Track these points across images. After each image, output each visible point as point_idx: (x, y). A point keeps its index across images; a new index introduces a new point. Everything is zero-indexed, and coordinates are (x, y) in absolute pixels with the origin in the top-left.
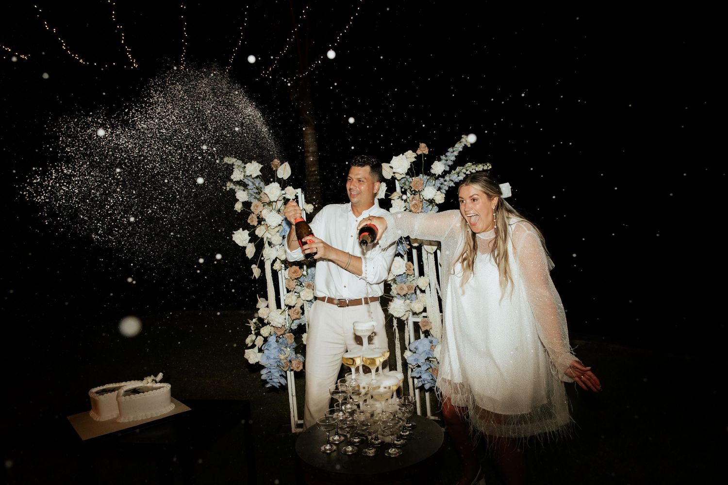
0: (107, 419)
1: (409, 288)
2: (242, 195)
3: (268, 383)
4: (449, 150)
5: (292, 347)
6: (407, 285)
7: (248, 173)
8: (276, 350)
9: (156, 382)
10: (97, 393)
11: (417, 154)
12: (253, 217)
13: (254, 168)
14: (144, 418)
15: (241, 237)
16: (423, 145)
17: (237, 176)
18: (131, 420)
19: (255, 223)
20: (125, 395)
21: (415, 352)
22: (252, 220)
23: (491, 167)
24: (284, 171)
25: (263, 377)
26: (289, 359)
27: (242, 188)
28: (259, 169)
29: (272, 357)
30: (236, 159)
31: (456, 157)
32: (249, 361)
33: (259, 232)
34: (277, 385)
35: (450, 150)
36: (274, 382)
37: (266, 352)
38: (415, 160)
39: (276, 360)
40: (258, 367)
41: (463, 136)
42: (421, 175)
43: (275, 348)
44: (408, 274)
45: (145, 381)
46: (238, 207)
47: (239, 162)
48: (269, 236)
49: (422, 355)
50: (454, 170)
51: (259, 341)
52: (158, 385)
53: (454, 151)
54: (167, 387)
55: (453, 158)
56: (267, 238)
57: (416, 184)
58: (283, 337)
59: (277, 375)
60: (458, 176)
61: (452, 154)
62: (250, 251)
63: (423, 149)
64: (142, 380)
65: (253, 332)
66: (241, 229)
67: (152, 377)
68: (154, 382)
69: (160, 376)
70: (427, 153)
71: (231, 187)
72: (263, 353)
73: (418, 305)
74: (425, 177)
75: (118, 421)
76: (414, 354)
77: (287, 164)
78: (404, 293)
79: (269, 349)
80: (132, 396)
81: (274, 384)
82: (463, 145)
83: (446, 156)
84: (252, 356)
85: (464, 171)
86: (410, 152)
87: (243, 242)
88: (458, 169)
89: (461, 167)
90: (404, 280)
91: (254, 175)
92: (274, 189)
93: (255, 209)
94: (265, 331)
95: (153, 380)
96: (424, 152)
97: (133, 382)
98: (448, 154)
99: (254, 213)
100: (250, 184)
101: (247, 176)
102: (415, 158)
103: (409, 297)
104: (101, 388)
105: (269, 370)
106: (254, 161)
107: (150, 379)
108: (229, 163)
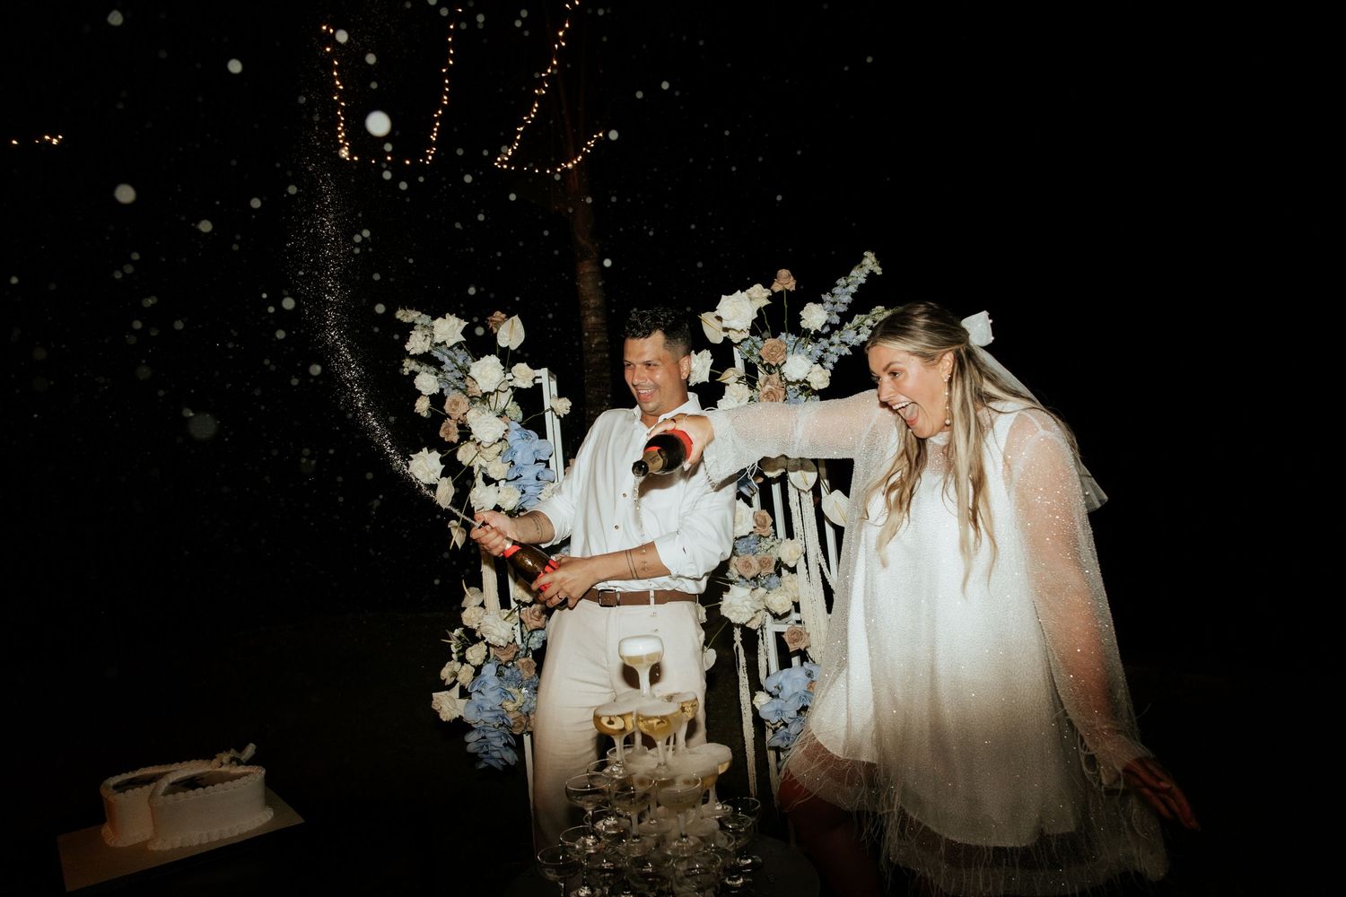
0: (130, 843)
1: (763, 563)
2: (427, 383)
3: (481, 759)
4: (838, 282)
5: (531, 686)
6: (759, 558)
7: (438, 339)
8: (497, 692)
9: (239, 763)
11: (772, 291)
12: (449, 426)
13: (450, 329)
14: (205, 841)
15: (425, 467)
16: (784, 273)
17: (417, 344)
18: (177, 844)
19: (455, 438)
20: (165, 794)
21: (778, 696)
22: (450, 433)
24: (511, 333)
25: (471, 748)
26: (525, 709)
27: (433, 370)
28: (461, 328)
29: (487, 706)
30: (420, 313)
31: (853, 295)
32: (442, 716)
33: (465, 455)
34: (498, 765)
35: (842, 282)
36: (492, 758)
37: (475, 696)
38: (769, 302)
39: (496, 714)
40: (461, 726)
41: (865, 254)
42: (783, 334)
43: (493, 689)
44: (761, 536)
45: (215, 762)
46: (422, 406)
47: (426, 319)
48: (484, 463)
49: (791, 702)
50: (850, 322)
51: (465, 674)
52: (241, 770)
53: (848, 285)
54: (258, 773)
55: (848, 299)
56: (481, 467)
57: (772, 350)
58: (513, 665)
59: (498, 743)
60: (858, 333)
61: (845, 291)
62: (445, 493)
63: (785, 281)
64: (211, 757)
65: (454, 656)
66: (425, 450)
67: (233, 753)
68: (234, 763)
69: (250, 750)
70: (794, 288)
71: (411, 368)
72: (470, 699)
73: (780, 597)
74: (792, 338)
75: (152, 847)
76: (775, 701)
77: (516, 318)
78: (753, 573)
79: (483, 690)
80: (181, 795)
81: (493, 763)
82: (867, 272)
83: (833, 295)
84: (448, 705)
85: (869, 322)
86: (758, 287)
87: (429, 475)
88: (857, 320)
89: (864, 316)
90: (752, 546)
91: (450, 343)
92: (488, 368)
93: (454, 409)
94: (476, 654)
95: (232, 760)
96: (787, 287)
97: (193, 763)
98: (837, 290)
99: (451, 418)
100: (447, 361)
101: (437, 344)
102: (769, 298)
103: (764, 582)
105: (482, 734)
106: (451, 314)
107: (225, 757)
108: (405, 320)
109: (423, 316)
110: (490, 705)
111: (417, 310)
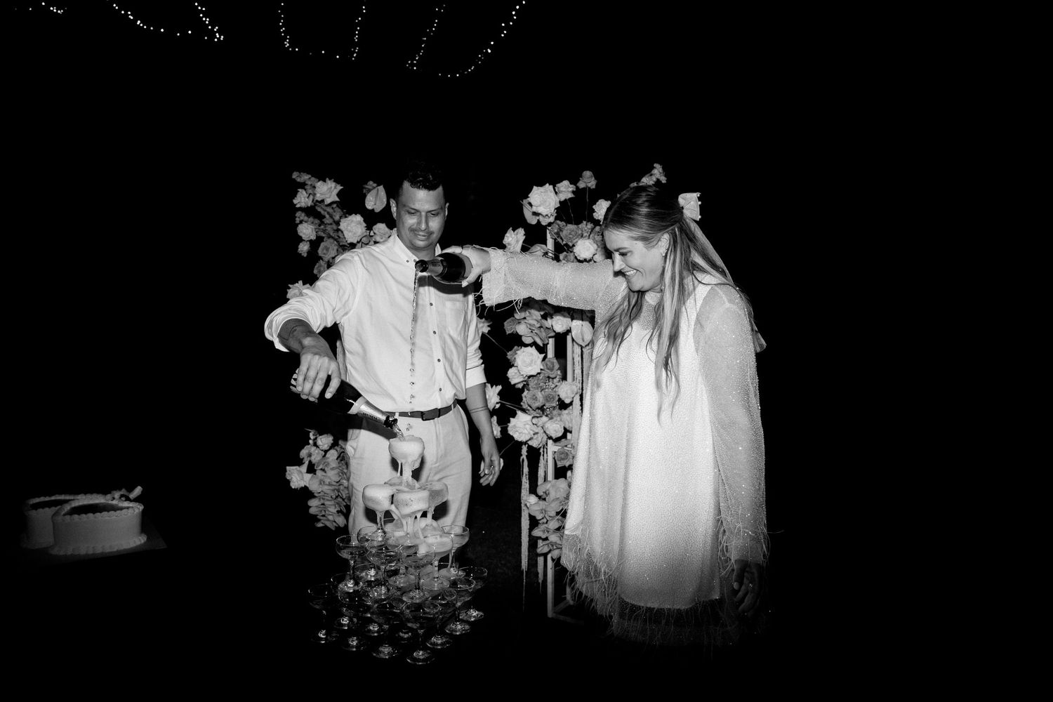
1: (548, 398)
2: (307, 230)
3: (319, 520)
6: (547, 393)
7: (319, 197)
9: (128, 499)
10: (34, 505)
11: (577, 188)
12: (320, 266)
13: (328, 191)
14: (91, 552)
16: (587, 174)
17: (302, 199)
18: (69, 553)
20: (65, 515)
21: (545, 499)
24: (376, 199)
25: (312, 511)
27: (317, 221)
28: (336, 191)
29: (327, 481)
30: (310, 176)
32: (292, 485)
34: (332, 526)
36: (328, 520)
37: (319, 473)
38: (573, 196)
39: (333, 487)
40: (306, 493)
41: (655, 165)
42: (585, 222)
43: (333, 469)
44: (549, 377)
45: (109, 496)
46: (304, 248)
49: (553, 505)
51: (315, 456)
52: (126, 504)
54: (139, 508)
57: (570, 234)
59: (333, 510)
63: (588, 180)
64: (108, 493)
65: (311, 442)
66: (301, 282)
67: (123, 492)
68: (123, 499)
69: (138, 491)
70: (594, 187)
72: (315, 474)
73: (554, 425)
75: (50, 551)
76: (541, 502)
77: (381, 188)
78: (538, 404)
79: (326, 469)
80: (76, 516)
81: (328, 524)
82: (655, 180)
84: (297, 477)
86: (566, 183)
90: (542, 384)
91: (328, 201)
92: (353, 224)
93: (324, 254)
94: (325, 441)
95: (122, 496)
96: (589, 185)
99: (323, 260)
100: (327, 216)
101: (317, 201)
102: (573, 192)
103: (548, 413)
105: (322, 501)
106: (330, 179)
107: (117, 494)
108: (298, 180)
109: (312, 178)
110: (329, 480)
111: (308, 173)
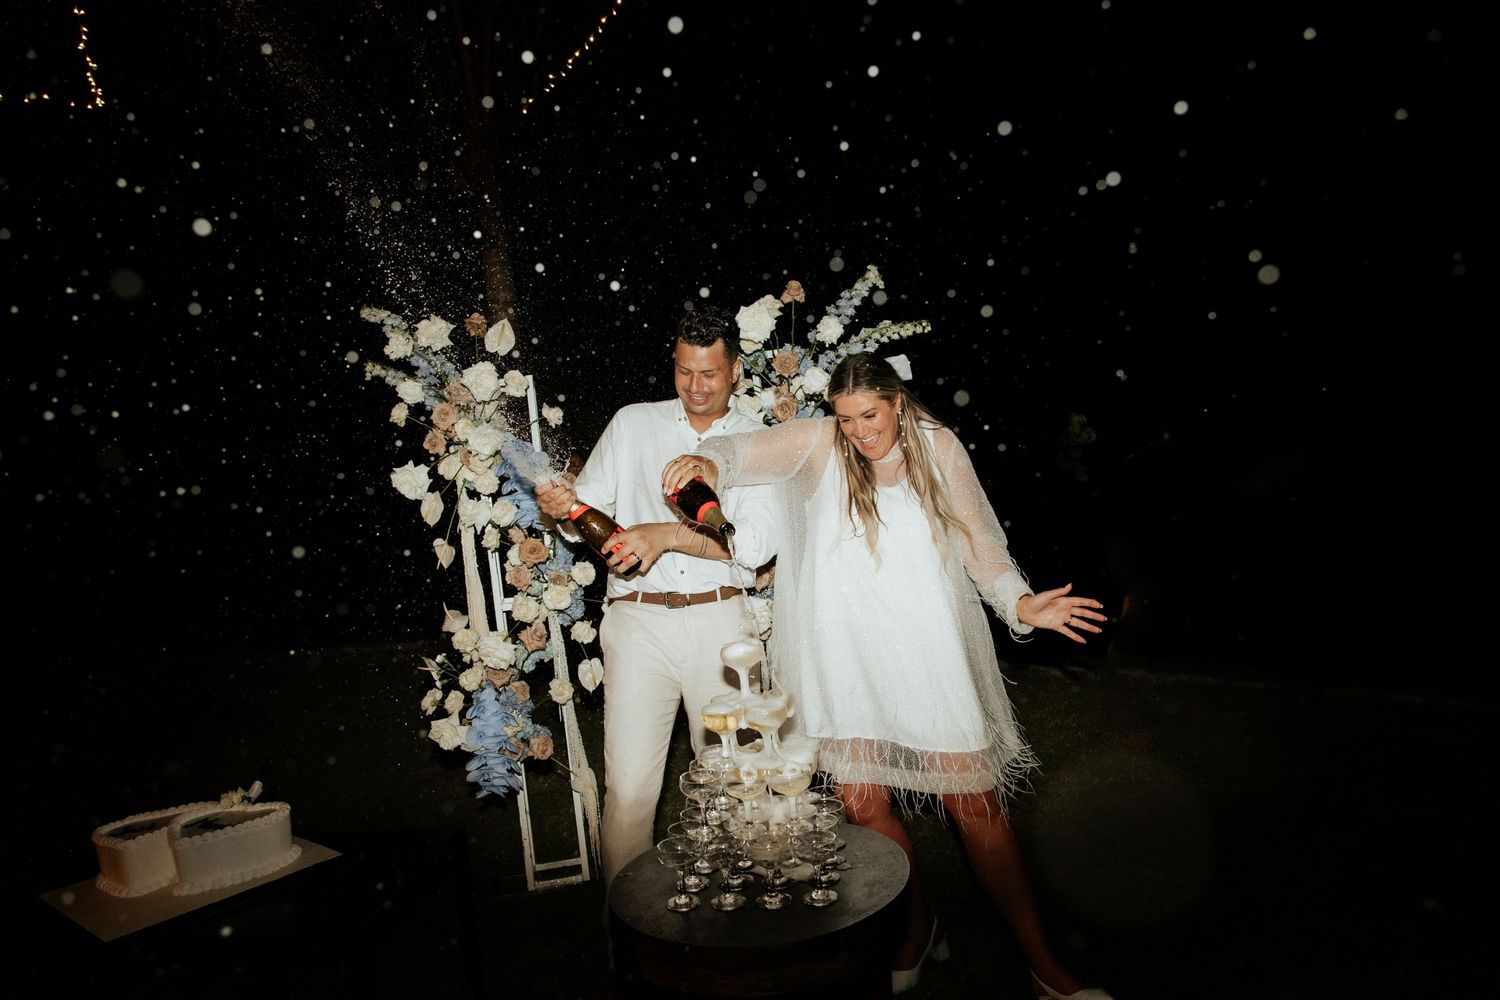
0: (145, 892)
2: (411, 391)
3: (481, 788)
4: (842, 294)
5: (525, 711)
7: (423, 342)
8: (498, 718)
9: (251, 802)
10: (114, 834)
11: (783, 302)
12: (435, 437)
13: (435, 332)
15: (410, 480)
16: (794, 284)
17: (396, 348)
18: (208, 887)
19: (441, 450)
22: (433, 442)
23: (929, 328)
24: (501, 338)
25: (470, 778)
26: (520, 735)
28: (448, 332)
29: (490, 732)
30: (389, 313)
31: (856, 308)
32: (442, 746)
33: (447, 469)
34: (502, 792)
35: (845, 294)
36: (493, 786)
37: (476, 722)
38: (781, 314)
39: (500, 739)
40: (461, 757)
41: (869, 267)
42: (790, 345)
43: (495, 714)
45: (225, 801)
46: (399, 415)
47: (396, 320)
48: (470, 476)
50: (857, 335)
51: (455, 701)
52: (259, 807)
53: (852, 298)
55: (851, 312)
56: (465, 481)
57: (785, 363)
58: (505, 690)
59: (503, 769)
60: (865, 347)
61: (850, 301)
62: (432, 510)
64: (217, 799)
65: (438, 684)
66: (411, 463)
67: (241, 792)
68: (245, 801)
69: (257, 787)
70: (803, 300)
71: (375, 373)
72: (471, 725)
74: (798, 349)
75: (176, 893)
77: (505, 322)
79: (482, 715)
80: (208, 835)
81: (495, 790)
82: (870, 285)
83: (837, 307)
84: (448, 734)
85: (877, 336)
86: (769, 298)
87: (416, 490)
88: (864, 332)
89: (871, 330)
91: (437, 347)
92: (482, 375)
93: (443, 420)
94: (468, 680)
95: (244, 798)
96: (797, 298)
97: (192, 806)
98: (841, 303)
99: (437, 428)
101: (419, 349)
102: (780, 309)
104: (119, 824)
105: (484, 761)
106: (437, 315)
107: (236, 796)
108: (372, 320)
109: (393, 315)
110: (493, 731)
111: (385, 309)
